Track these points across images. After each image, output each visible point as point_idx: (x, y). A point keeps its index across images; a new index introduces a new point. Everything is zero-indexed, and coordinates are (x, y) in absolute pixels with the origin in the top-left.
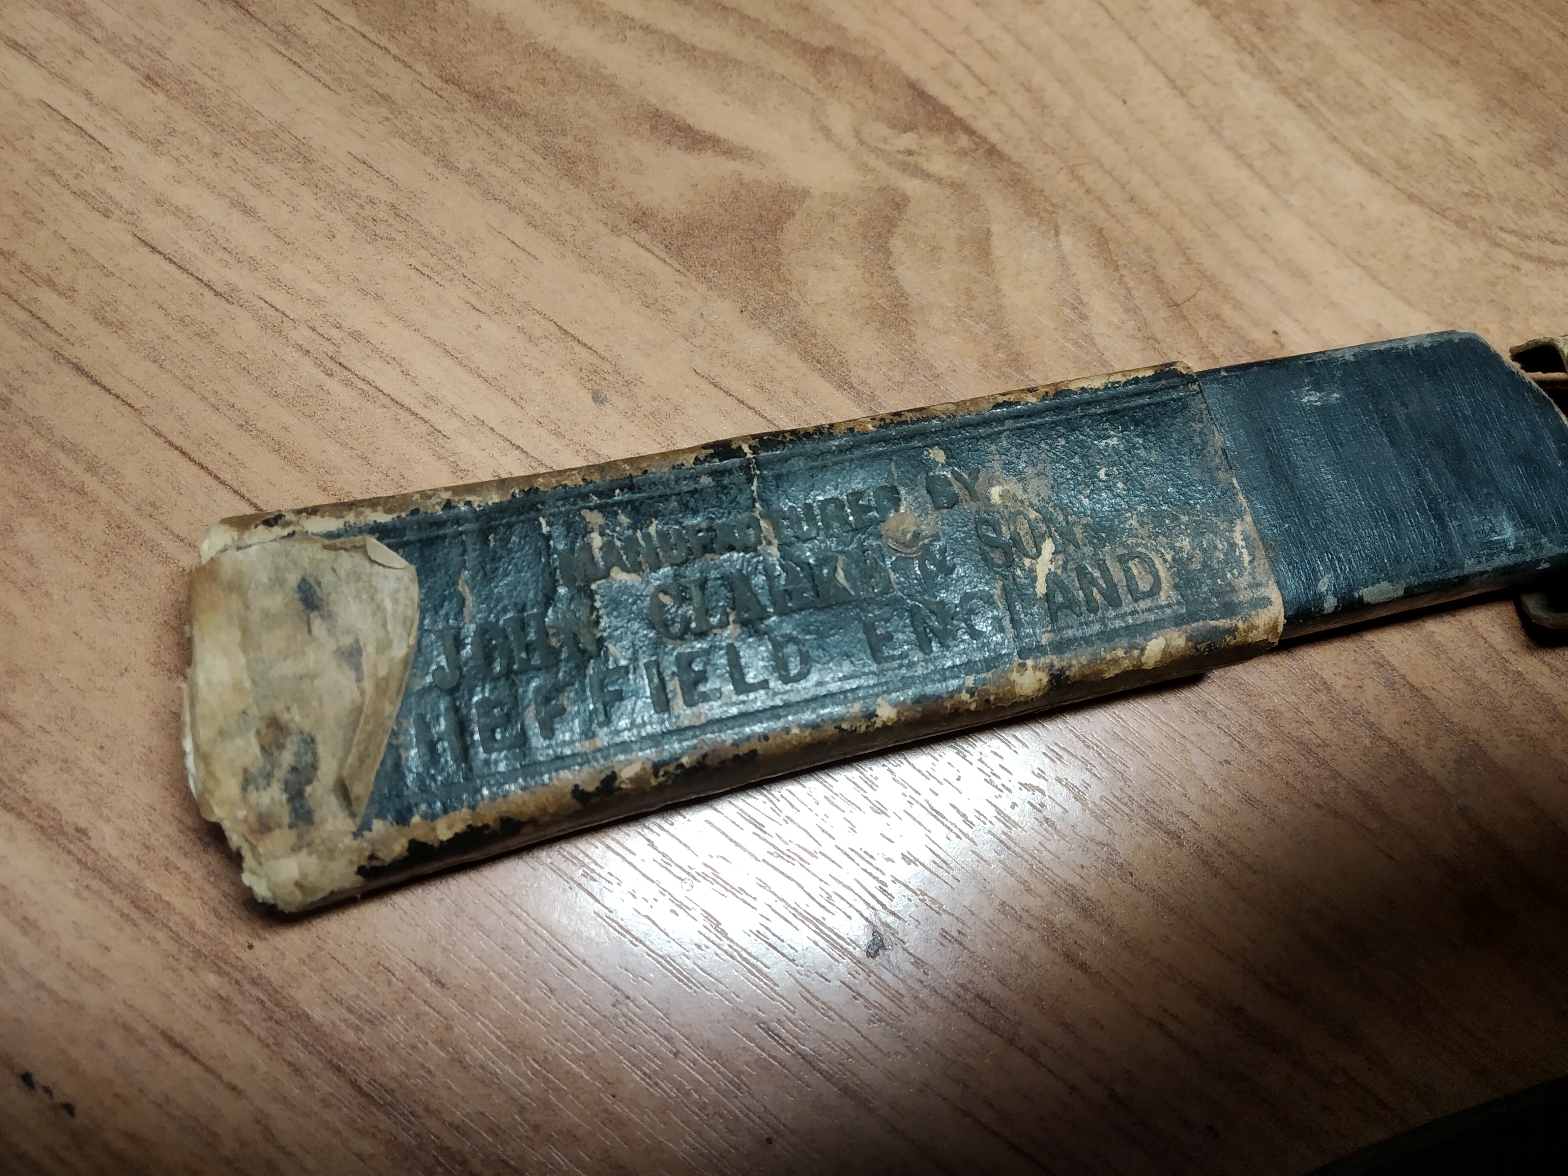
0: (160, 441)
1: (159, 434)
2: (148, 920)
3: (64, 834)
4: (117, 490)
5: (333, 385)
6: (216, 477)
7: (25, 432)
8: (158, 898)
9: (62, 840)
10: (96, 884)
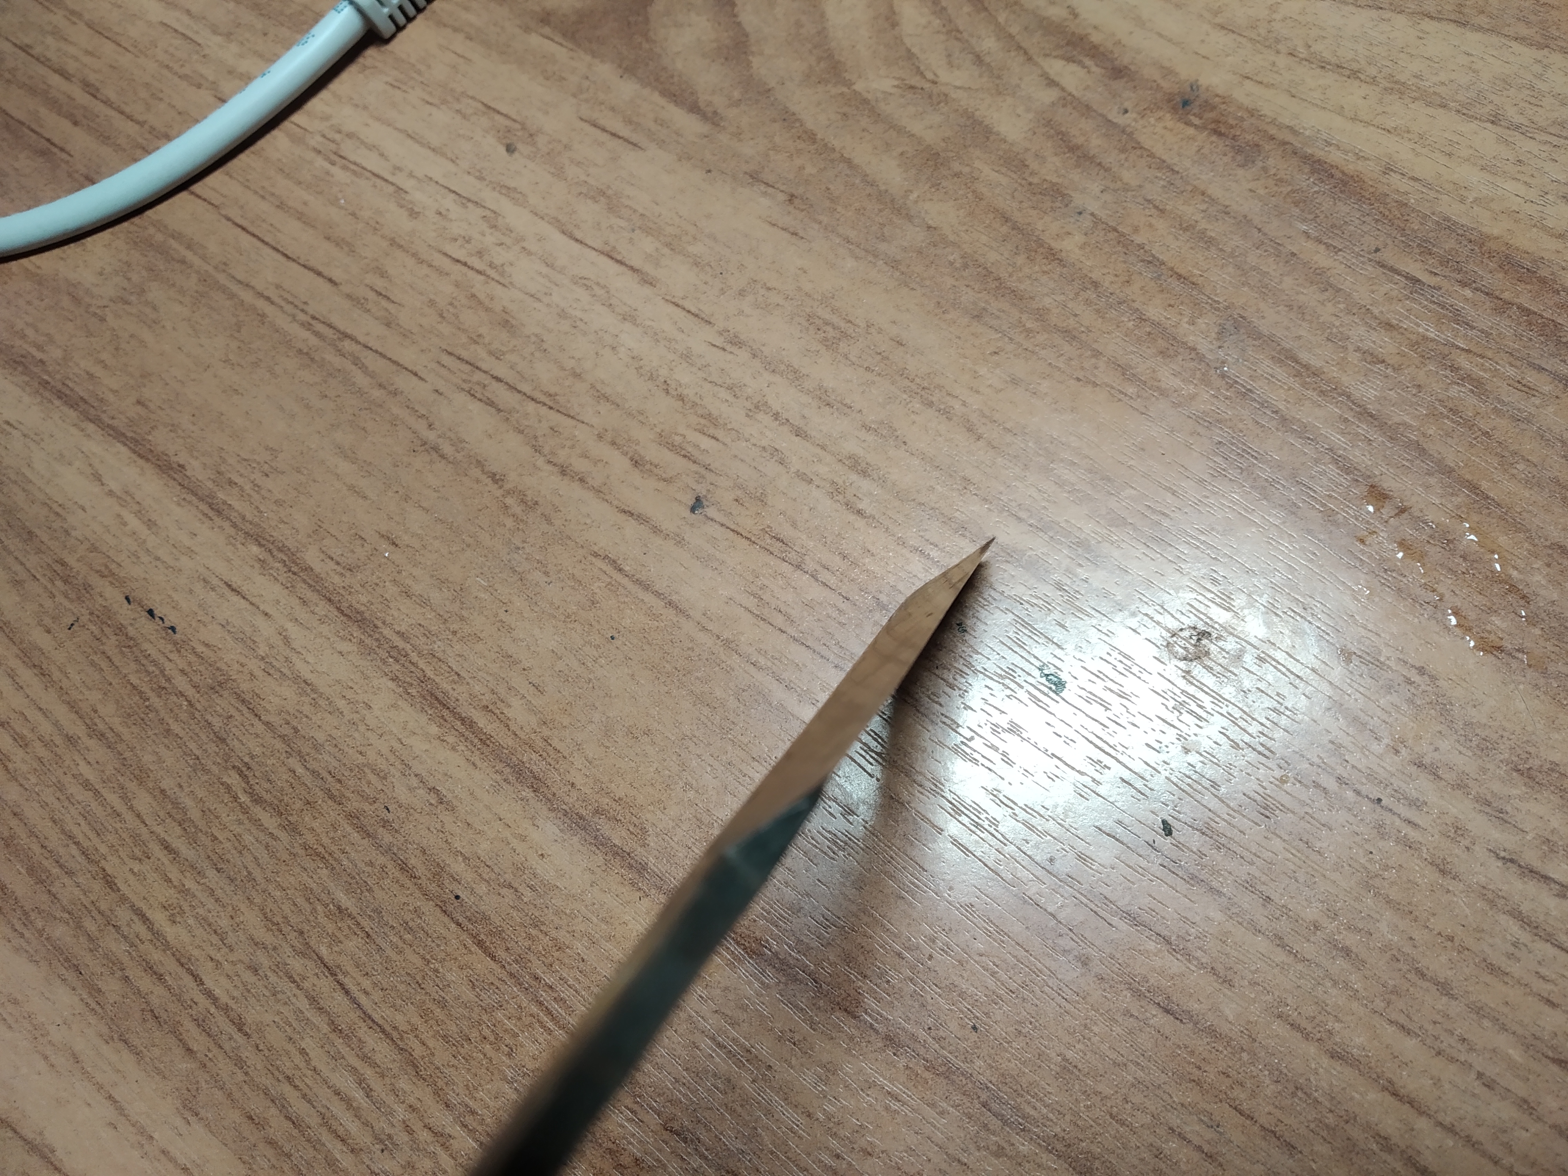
0: (229, 223)
1: (229, 219)
2: (218, 516)
3: (172, 469)
4: (204, 258)
5: (335, 170)
6: (263, 241)
7: (152, 230)
8: (224, 503)
9: (171, 472)
10: (190, 497)
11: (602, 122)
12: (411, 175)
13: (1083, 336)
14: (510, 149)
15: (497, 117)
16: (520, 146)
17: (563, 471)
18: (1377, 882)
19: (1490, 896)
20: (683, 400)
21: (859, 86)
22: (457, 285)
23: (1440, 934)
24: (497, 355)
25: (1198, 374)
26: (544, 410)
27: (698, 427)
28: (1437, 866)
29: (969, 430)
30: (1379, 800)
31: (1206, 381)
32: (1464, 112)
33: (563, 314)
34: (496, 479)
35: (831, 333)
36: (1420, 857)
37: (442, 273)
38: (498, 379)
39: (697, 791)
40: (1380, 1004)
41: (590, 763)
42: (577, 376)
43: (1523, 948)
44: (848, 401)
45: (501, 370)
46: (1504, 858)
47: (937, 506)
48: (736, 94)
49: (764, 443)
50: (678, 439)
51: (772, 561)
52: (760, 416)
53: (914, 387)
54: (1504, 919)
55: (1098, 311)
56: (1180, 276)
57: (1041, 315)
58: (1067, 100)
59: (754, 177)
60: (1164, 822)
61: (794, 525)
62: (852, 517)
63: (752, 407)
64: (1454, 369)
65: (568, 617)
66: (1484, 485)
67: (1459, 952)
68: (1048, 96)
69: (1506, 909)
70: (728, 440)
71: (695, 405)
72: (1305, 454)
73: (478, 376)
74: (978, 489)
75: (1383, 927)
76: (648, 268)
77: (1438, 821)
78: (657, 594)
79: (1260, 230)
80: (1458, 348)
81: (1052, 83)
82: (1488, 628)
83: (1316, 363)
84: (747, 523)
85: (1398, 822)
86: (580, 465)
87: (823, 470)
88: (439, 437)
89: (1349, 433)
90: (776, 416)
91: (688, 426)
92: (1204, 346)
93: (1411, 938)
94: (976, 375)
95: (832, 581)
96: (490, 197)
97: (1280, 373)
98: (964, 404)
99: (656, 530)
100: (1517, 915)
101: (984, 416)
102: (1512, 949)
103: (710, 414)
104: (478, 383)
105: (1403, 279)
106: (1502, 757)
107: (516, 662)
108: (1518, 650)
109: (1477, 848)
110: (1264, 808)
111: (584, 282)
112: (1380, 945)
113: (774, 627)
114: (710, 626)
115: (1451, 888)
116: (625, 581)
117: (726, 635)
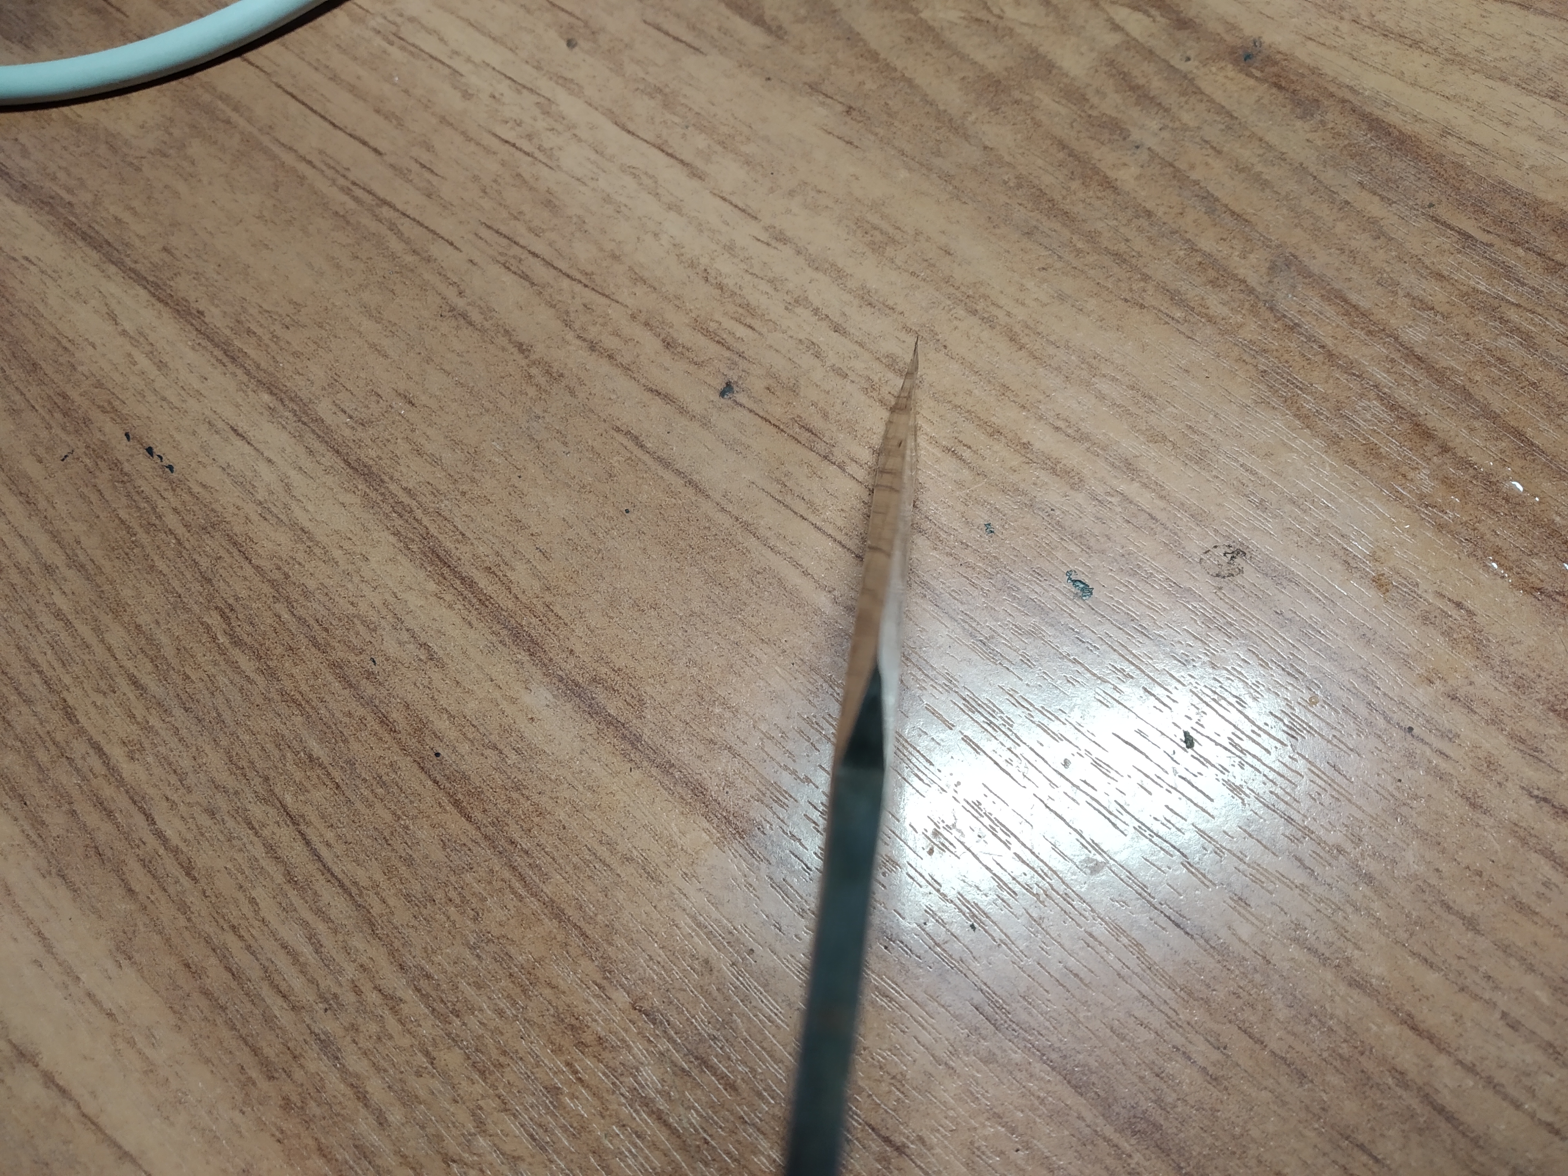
0: (279, 91)
1: (279, 86)
2: (233, 363)
3: (190, 314)
4: (249, 120)
5: (390, 49)
6: (311, 109)
7: (200, 91)
8: (240, 350)
9: (189, 318)
10: (205, 343)
11: (666, 27)
12: (469, 60)
13: (1134, 260)
14: (571, 44)
15: (562, 15)
16: (581, 42)
17: (593, 347)
18: (1404, 810)
19: (1522, 833)
20: (722, 289)
21: (926, 14)
22: (503, 164)
23: (1468, 868)
24: (536, 232)
25: (1247, 305)
26: (578, 288)
27: (736, 315)
28: (1468, 799)
29: (1012, 340)
30: (1411, 729)
31: (1254, 311)
32: (1523, 86)
33: (607, 199)
34: (522, 348)
35: (878, 237)
36: (1450, 789)
37: (488, 151)
38: (535, 255)
39: (701, 668)
40: (1402, 935)
41: (592, 631)
42: (615, 257)
43: (1554, 889)
44: (890, 303)
45: (539, 246)
46: (1537, 797)
47: (973, 409)
48: (803, 12)
49: (802, 336)
50: (713, 326)
51: (799, 449)
52: (799, 310)
53: (959, 295)
54: (1534, 857)
55: (1150, 238)
56: (1233, 213)
57: (1092, 237)
58: (1131, 44)
59: (814, 88)
60: (1186, 734)
61: (825, 416)
63: (792, 301)
64: (1503, 320)
65: (584, 487)
66: (1530, 432)
67: (1487, 888)
68: (1112, 39)
69: (1538, 847)
70: (764, 331)
71: (733, 294)
72: (1350, 389)
73: (515, 250)
74: (1017, 395)
75: (1410, 856)
76: (699, 163)
77: (1470, 754)
78: (678, 473)
79: (1315, 178)
80: (1508, 302)
81: (1116, 27)
82: (1529, 569)
83: (1364, 304)
84: (777, 411)
85: (1428, 752)
86: (611, 343)
87: (858, 365)
88: (469, 304)
89: (1396, 373)
90: (816, 311)
91: (726, 314)
92: (1253, 280)
93: (1437, 870)
94: (1022, 288)
96: (545, 86)
97: (1330, 311)
98: (1009, 314)
99: (683, 411)
100: (1549, 855)
101: (1027, 327)
102: (1543, 889)
103: (748, 305)
104: (514, 257)
105: (1456, 234)
106: (1539, 696)
107: (524, 527)
108: (1558, 593)
109: (1509, 784)
110: (1291, 728)
111: (632, 171)
112: (1405, 874)
113: (796, 513)
114: (730, 508)
115: (1481, 823)
116: (646, 457)
117: (745, 517)
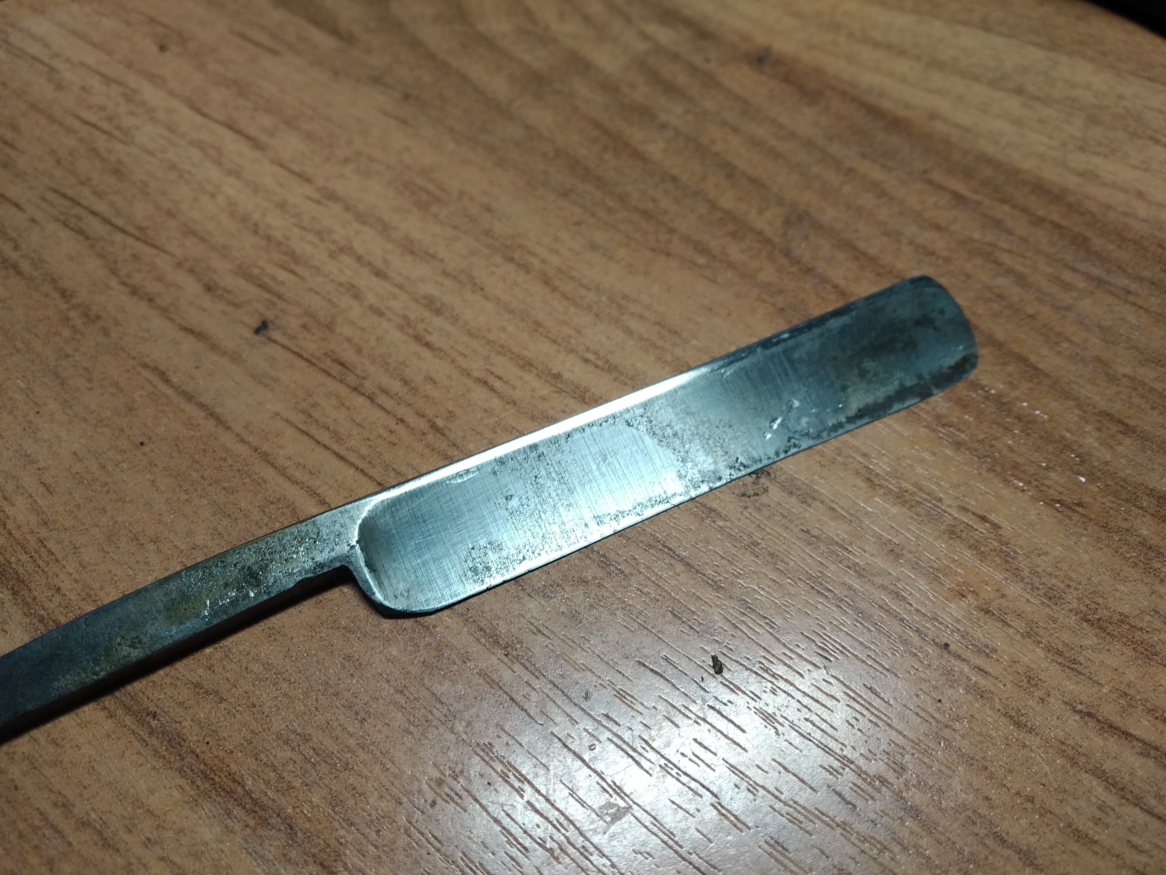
11: (251, 36)
12: (67, 60)
13: (660, 217)
14: (163, 48)
15: (158, 27)
16: (172, 47)
17: (134, 291)
18: (946, 733)
19: (1070, 753)
20: (270, 240)
22: (81, 140)
23: (1018, 793)
24: (98, 194)
25: (764, 253)
26: (130, 241)
27: (280, 263)
28: (1011, 718)
29: (545, 283)
30: (947, 645)
31: (770, 258)
32: (995, 83)
33: (172, 167)
34: (64, 294)
35: (424, 196)
36: (992, 708)
37: (69, 130)
38: (94, 213)
41: (84, 567)
42: (171, 214)
43: (1110, 812)
44: (432, 251)
45: (101, 207)
46: (1081, 712)
47: (506, 344)
48: (373, 25)
49: (343, 279)
50: (256, 271)
51: (328, 381)
52: (344, 258)
53: (497, 245)
54: (1086, 778)
55: (675, 199)
56: (750, 179)
57: (622, 198)
58: (658, 49)
59: (376, 80)
60: (714, 659)
62: (419, 349)
63: (337, 250)
64: (998, 263)
65: (101, 421)
66: (1033, 359)
67: (1041, 815)
69: (1089, 767)
70: (306, 275)
71: (280, 244)
73: (77, 210)
74: (549, 331)
75: (956, 783)
76: (263, 138)
77: (1010, 670)
78: (201, 406)
79: (822, 150)
80: (1001, 248)
82: (1047, 482)
83: (872, 251)
84: (311, 347)
85: (966, 669)
86: (152, 287)
87: (396, 305)
88: (22, 256)
90: (359, 259)
91: (269, 261)
92: (769, 232)
93: (987, 798)
94: (556, 239)
95: (389, 404)
96: (132, 79)
97: (841, 257)
98: (544, 261)
99: (214, 347)
100: (1100, 774)
101: (561, 272)
102: (1098, 814)
103: (294, 253)
104: (75, 216)
105: (949, 194)
106: (1071, 607)
107: (34, 462)
108: (1077, 504)
109: (1052, 700)
110: (823, 649)
111: (201, 146)
112: (952, 804)
113: (319, 442)
114: (250, 439)
115: (1027, 743)
116: (169, 392)
117: (266, 447)
